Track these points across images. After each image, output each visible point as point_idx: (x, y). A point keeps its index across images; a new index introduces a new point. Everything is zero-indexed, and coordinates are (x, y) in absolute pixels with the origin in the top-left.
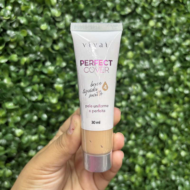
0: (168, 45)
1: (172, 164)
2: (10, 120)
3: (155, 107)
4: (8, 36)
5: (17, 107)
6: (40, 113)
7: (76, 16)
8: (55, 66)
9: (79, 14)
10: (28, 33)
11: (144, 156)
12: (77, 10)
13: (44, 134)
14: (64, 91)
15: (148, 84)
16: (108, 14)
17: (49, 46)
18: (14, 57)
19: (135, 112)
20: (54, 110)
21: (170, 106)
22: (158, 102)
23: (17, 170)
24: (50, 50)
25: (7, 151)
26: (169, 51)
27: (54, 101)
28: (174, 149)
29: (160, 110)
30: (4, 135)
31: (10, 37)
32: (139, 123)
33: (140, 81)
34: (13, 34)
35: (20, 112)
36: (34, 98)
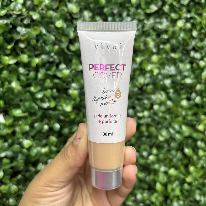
0: (197, 48)
1: (196, 183)
2: (17, 129)
3: (180, 119)
4: (18, 33)
5: (26, 114)
6: (52, 122)
7: (96, 13)
8: (71, 70)
9: (99, 11)
10: (41, 30)
11: (166, 173)
12: (98, 6)
13: (56, 146)
14: (80, 97)
15: (174, 93)
16: (131, 11)
17: (64, 46)
18: (24, 58)
19: (158, 123)
20: (67, 120)
21: (197, 117)
22: (184, 113)
23: (23, 186)
24: (66, 50)
25: (13, 165)
26: (198, 56)
27: (68, 108)
28: (199, 166)
29: (186, 121)
30: (10, 146)
31: (21, 35)
32: (162, 136)
33: (164, 89)
34: (24, 32)
35: (29, 121)
36: (46, 105)
